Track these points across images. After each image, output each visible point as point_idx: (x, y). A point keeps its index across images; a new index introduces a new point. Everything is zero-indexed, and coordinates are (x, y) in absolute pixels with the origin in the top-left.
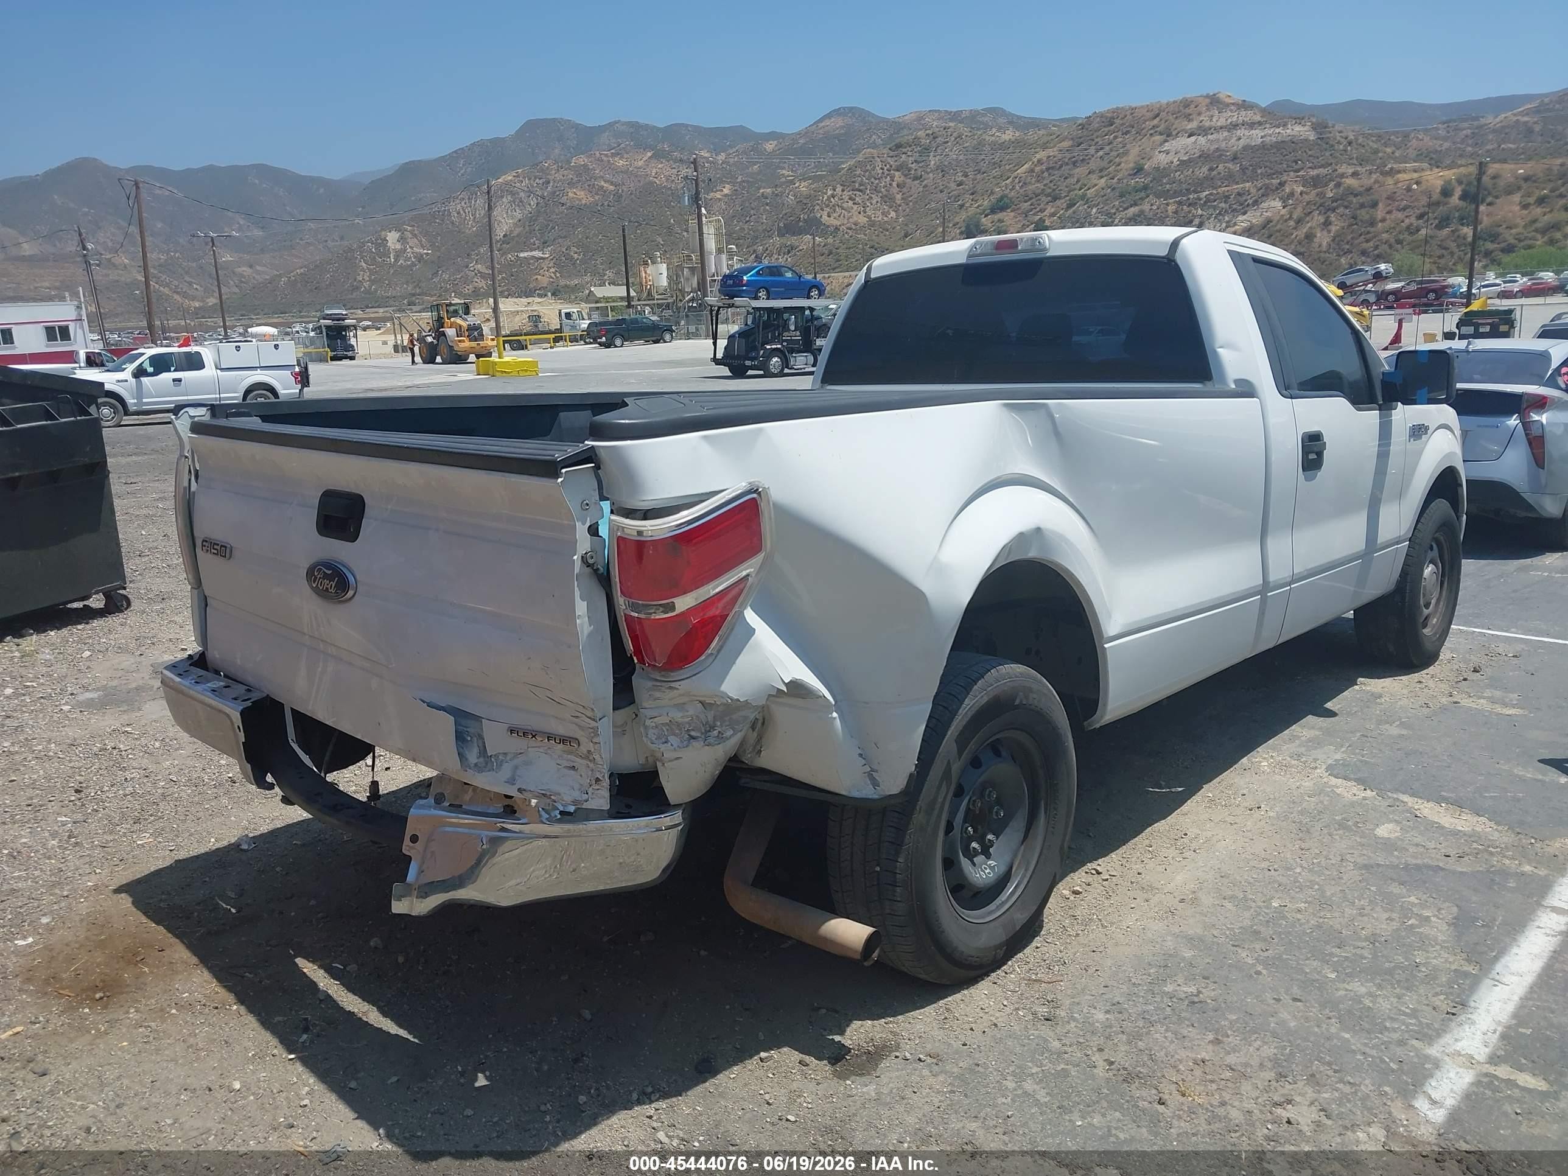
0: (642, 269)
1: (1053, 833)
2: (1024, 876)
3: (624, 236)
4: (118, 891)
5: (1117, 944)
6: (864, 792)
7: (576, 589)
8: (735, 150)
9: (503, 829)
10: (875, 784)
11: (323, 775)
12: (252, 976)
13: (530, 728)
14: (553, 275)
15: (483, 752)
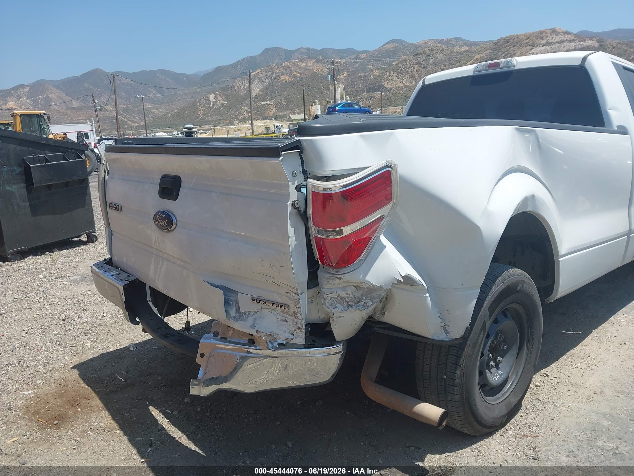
0: (310, 107)
1: (530, 357)
2: (515, 379)
3: (304, 93)
4: (73, 368)
5: (565, 416)
6: (441, 337)
7: (289, 221)
8: (349, 58)
9: (248, 352)
10: (447, 332)
11: (163, 318)
12: (128, 415)
13: (263, 298)
14: (275, 111)
15: (238, 310)
